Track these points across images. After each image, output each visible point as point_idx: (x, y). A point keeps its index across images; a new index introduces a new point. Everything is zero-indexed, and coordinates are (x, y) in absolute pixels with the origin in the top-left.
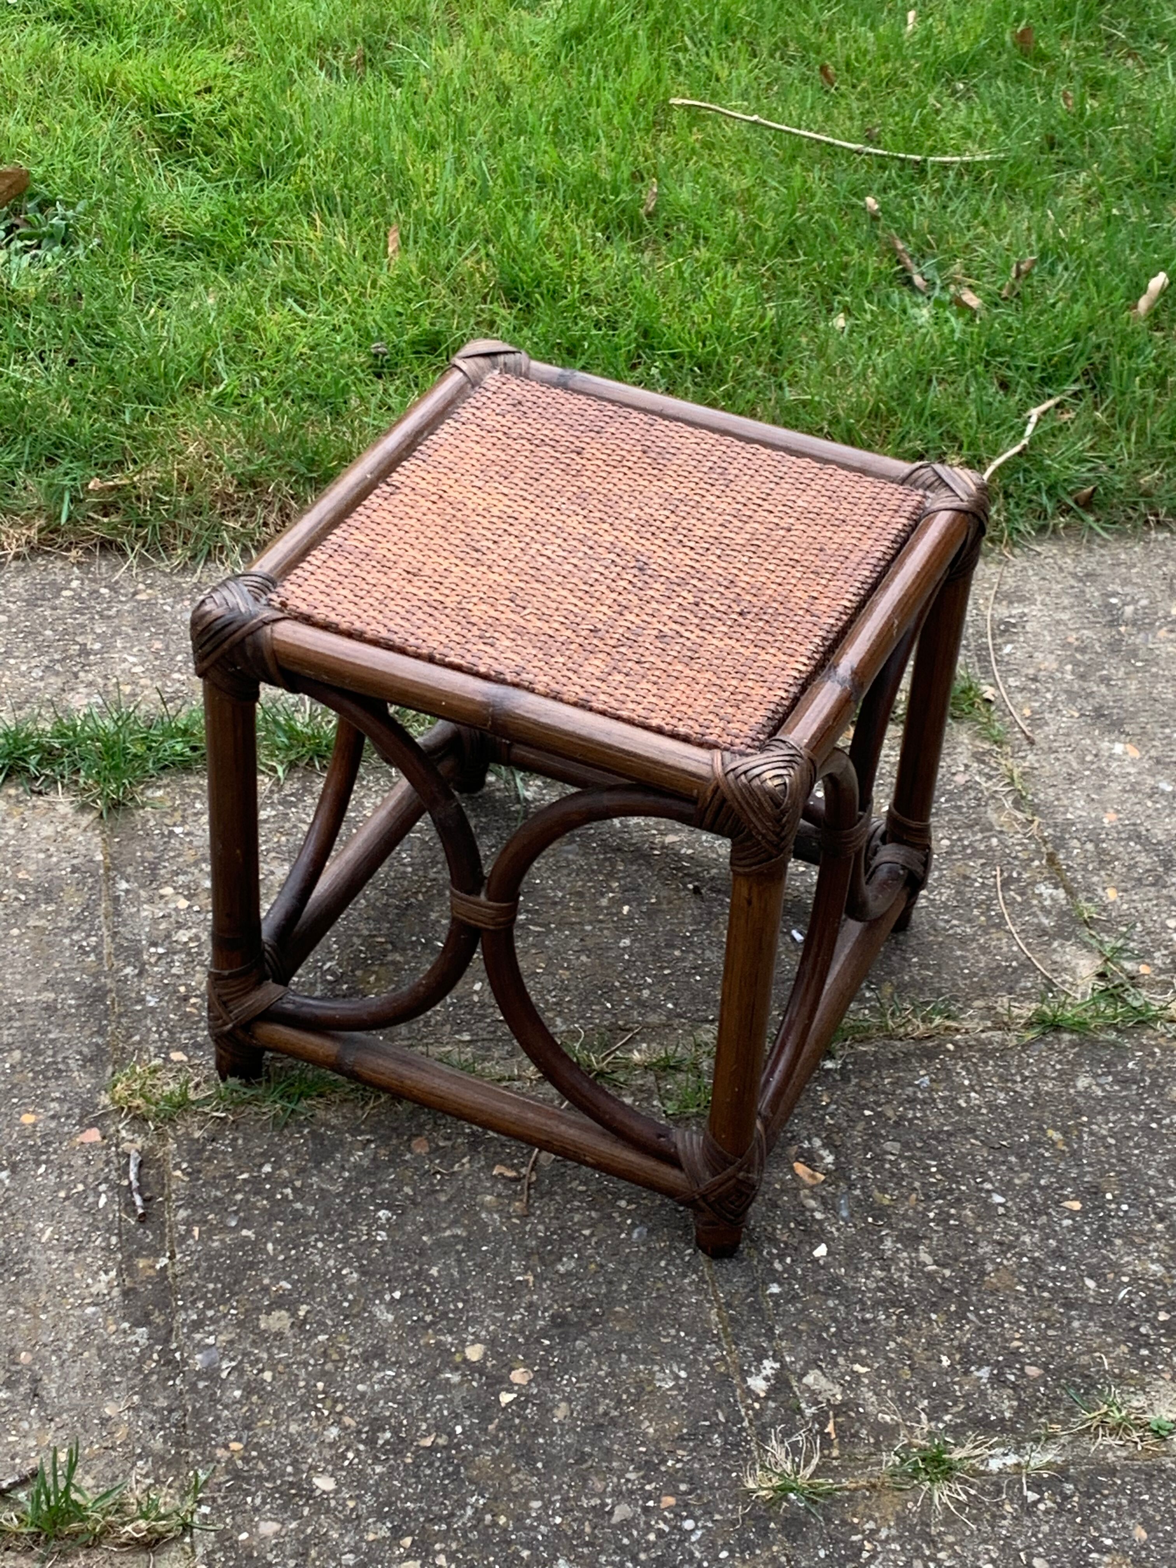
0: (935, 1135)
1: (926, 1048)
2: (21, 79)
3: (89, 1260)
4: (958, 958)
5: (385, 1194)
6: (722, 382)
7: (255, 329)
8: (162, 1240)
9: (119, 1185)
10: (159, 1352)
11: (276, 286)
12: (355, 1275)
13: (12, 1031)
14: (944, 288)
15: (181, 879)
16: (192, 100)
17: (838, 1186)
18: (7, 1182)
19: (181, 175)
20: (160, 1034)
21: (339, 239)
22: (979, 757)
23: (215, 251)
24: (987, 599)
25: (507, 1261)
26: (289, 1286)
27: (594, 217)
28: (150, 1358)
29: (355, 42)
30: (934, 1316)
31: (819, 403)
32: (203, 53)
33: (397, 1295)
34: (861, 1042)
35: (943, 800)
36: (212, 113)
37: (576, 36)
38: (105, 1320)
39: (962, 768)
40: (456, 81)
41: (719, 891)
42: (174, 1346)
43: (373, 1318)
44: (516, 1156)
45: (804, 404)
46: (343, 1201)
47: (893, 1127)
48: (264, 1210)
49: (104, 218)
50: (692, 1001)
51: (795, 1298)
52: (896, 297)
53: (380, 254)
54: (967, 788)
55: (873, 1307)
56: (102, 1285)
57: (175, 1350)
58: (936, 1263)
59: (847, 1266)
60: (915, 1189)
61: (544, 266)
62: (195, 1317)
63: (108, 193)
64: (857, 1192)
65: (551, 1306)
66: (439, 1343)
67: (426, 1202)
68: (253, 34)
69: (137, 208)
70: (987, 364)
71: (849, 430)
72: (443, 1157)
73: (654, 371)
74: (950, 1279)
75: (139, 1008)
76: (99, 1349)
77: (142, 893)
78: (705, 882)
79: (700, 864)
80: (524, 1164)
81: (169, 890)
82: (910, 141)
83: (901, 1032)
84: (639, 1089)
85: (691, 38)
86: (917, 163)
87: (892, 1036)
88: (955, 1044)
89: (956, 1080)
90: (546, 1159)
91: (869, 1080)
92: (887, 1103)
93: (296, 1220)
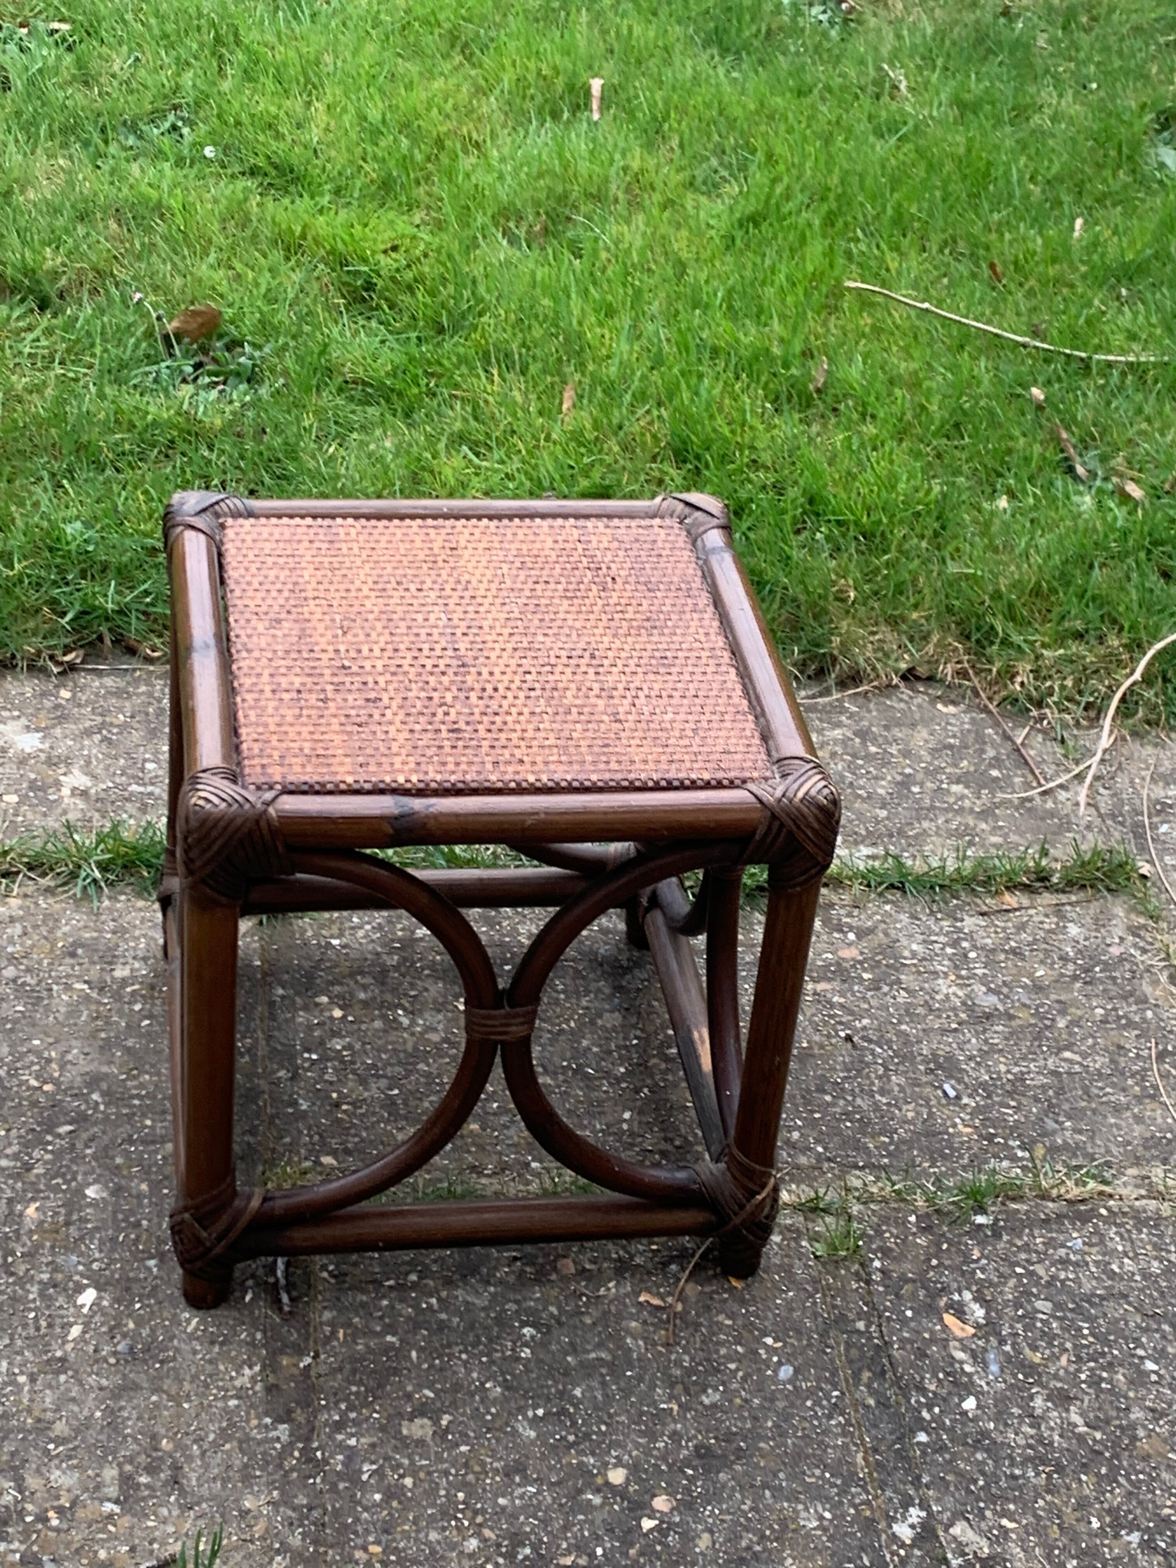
0: (1088, 1298)
1: (1079, 1212)
2: (216, 227)
3: (233, 1353)
4: (1111, 1125)
5: (532, 1312)
6: (885, 552)
7: (432, 472)
8: (307, 1339)
9: (266, 1283)
10: (301, 1451)
11: (452, 435)
12: (499, 1389)
13: (166, 1124)
14: (1106, 479)
15: (337, 988)
16: (381, 257)
17: (988, 1341)
18: (155, 1270)
19: (363, 326)
20: (311, 1137)
21: (516, 393)
22: (1134, 931)
23: (394, 398)
24: (1143, 779)
25: (652, 1387)
26: (432, 1395)
27: (764, 389)
28: (292, 1455)
29: (538, 214)
30: (1084, 1478)
31: (982, 577)
32: (391, 215)
33: (540, 1412)
34: (1014, 1199)
35: (1097, 969)
36: (398, 270)
37: (755, 219)
38: (248, 1414)
39: (1117, 940)
40: (634, 254)
41: (870, 1041)
42: (315, 1445)
43: (515, 1433)
44: (662, 1286)
45: (967, 577)
46: (488, 1316)
47: (1044, 1286)
48: (409, 1318)
49: (289, 361)
50: (842, 1146)
51: (943, 1449)
52: (1059, 483)
53: (554, 411)
54: (1121, 959)
55: (1022, 1463)
56: (246, 1379)
57: (317, 1449)
58: (1087, 1425)
59: (996, 1421)
60: (1066, 1350)
61: (714, 430)
62: (337, 1418)
63: (294, 337)
64: (1008, 1348)
65: (695, 1437)
66: (581, 1464)
67: (571, 1322)
68: (441, 199)
69: (322, 353)
70: (1149, 552)
71: (1011, 606)
72: (589, 1280)
73: (818, 536)
74: (1101, 1442)
75: (290, 1110)
76: (240, 1442)
77: (298, 1000)
78: (856, 1030)
79: (851, 1013)
80: (670, 1294)
81: (324, 999)
82: (1075, 338)
83: (1054, 1192)
84: (788, 1228)
85: (863, 230)
86: (1082, 359)
87: (1044, 1196)
88: (1109, 1209)
89: (1109, 1244)
90: (692, 1290)
91: (1020, 1238)
92: (1038, 1262)
93: (441, 1330)
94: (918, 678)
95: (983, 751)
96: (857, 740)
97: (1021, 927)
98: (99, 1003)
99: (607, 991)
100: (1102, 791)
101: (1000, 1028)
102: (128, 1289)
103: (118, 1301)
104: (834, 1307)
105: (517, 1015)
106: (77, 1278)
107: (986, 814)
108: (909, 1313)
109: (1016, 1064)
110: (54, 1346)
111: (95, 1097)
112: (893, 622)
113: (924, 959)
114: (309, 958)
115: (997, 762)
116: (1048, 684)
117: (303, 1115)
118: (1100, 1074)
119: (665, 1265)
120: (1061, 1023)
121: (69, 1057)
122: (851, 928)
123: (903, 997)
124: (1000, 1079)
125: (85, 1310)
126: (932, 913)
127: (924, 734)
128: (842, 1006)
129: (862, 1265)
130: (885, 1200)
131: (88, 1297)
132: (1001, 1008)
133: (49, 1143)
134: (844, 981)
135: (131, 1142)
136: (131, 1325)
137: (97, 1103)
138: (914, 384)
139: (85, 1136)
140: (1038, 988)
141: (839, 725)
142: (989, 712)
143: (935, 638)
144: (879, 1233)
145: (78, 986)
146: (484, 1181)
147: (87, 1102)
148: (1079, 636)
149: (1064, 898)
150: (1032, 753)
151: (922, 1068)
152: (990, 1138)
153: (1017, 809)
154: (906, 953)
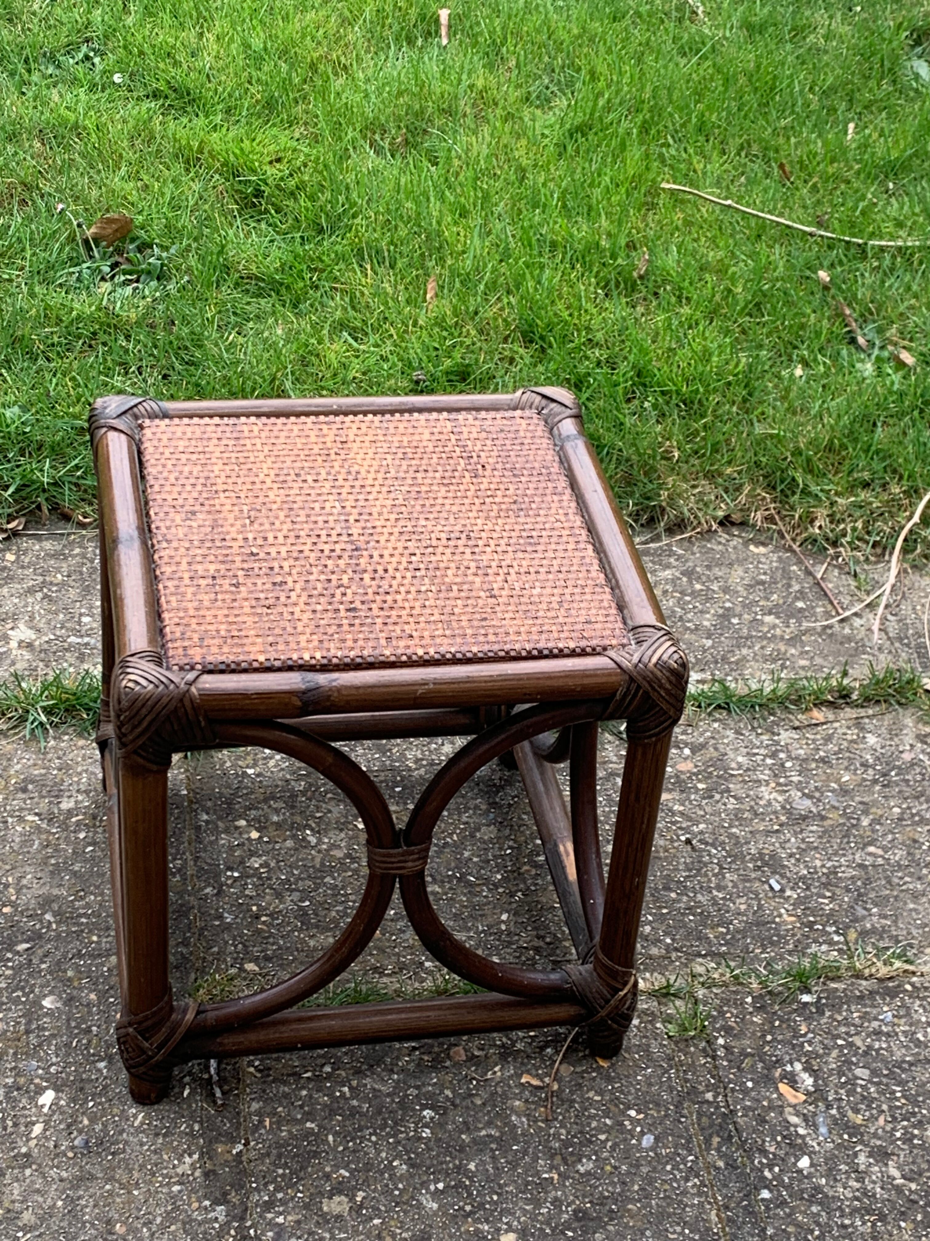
0: (899, 1065)
1: (887, 987)
2: (125, 144)
3: (175, 1143)
4: (911, 910)
5: (431, 1096)
6: (703, 416)
7: (318, 355)
8: (238, 1129)
9: (201, 1079)
10: (236, 1229)
11: (334, 322)
12: (404, 1167)
13: (110, 939)
14: (882, 348)
15: (253, 813)
16: (267, 168)
17: (817, 1106)
18: (105, 1071)
19: (254, 228)
20: (236, 946)
21: (386, 285)
22: (922, 738)
23: (283, 291)
24: (923, 605)
25: (536, 1159)
26: (347, 1174)
27: (596, 277)
28: (228, 1233)
29: (399, 127)
30: (903, 1224)
31: (784, 436)
32: (274, 131)
33: (441, 1186)
34: (833, 979)
35: (893, 773)
36: (282, 179)
37: (582, 129)
38: (189, 1198)
39: (908, 748)
40: (482, 162)
41: (707, 844)
42: (249, 1223)
43: (420, 1205)
44: (540, 1067)
45: (772, 436)
46: (393, 1101)
47: (862, 1056)
48: (325, 1105)
49: (193, 261)
50: (687, 938)
51: (783, 1204)
52: (844, 352)
53: (420, 300)
54: (913, 764)
55: (851, 1214)
56: (187, 1166)
57: (250, 1227)
58: (903, 1177)
59: (827, 1176)
60: (883, 1111)
61: (556, 314)
62: (266, 1198)
63: (196, 240)
64: (834, 1112)
65: (573, 1202)
66: (477, 1230)
67: (464, 1104)
68: (317, 116)
69: (221, 253)
70: (922, 411)
71: (809, 460)
72: (477, 1065)
73: (646, 404)
74: (915, 1192)
75: (217, 923)
76: (184, 1223)
77: (220, 824)
78: (695, 835)
79: (690, 819)
80: (548, 1075)
81: (243, 823)
82: (852, 226)
83: (867, 972)
84: (644, 1012)
85: (673, 137)
86: (859, 245)
87: (858, 975)
88: (913, 985)
89: (915, 1016)
90: (566, 1070)
91: (840, 1013)
92: (856, 1034)
93: (352, 1115)
94: (733, 524)
95: (789, 586)
96: (685, 579)
97: (828, 739)
98: (49, 832)
99: (483, 807)
100: (889, 617)
101: (815, 828)
102: (82, 1089)
103: (74, 1100)
104: (687, 1081)
105: (412, 853)
106: (37, 1081)
107: (793, 641)
108: (750, 1084)
109: (829, 859)
110: (20, 1143)
111: (48, 917)
112: (710, 476)
113: (748, 769)
114: (229, 787)
115: (801, 595)
116: (842, 526)
117: (228, 927)
118: (899, 866)
119: (542, 1048)
120: (865, 822)
121: (24, 882)
122: (686, 744)
123: (732, 804)
124: (816, 873)
125: (45, 1110)
126: (753, 728)
127: (740, 572)
128: (682, 814)
129: (708, 1042)
130: (725, 985)
131: (47, 1098)
132: (814, 810)
133: (9, 960)
134: (682, 791)
135: (79, 955)
136: (86, 1122)
137: (50, 923)
138: (721, 270)
139: (40, 952)
140: (844, 791)
141: (668, 566)
142: (793, 552)
143: (747, 489)
144: (722, 1013)
145: (30, 818)
146: (385, 980)
147: (41, 921)
148: (866, 485)
149: (862, 712)
150: (830, 586)
151: (751, 865)
152: (811, 925)
153: (820, 635)
154: (733, 765)
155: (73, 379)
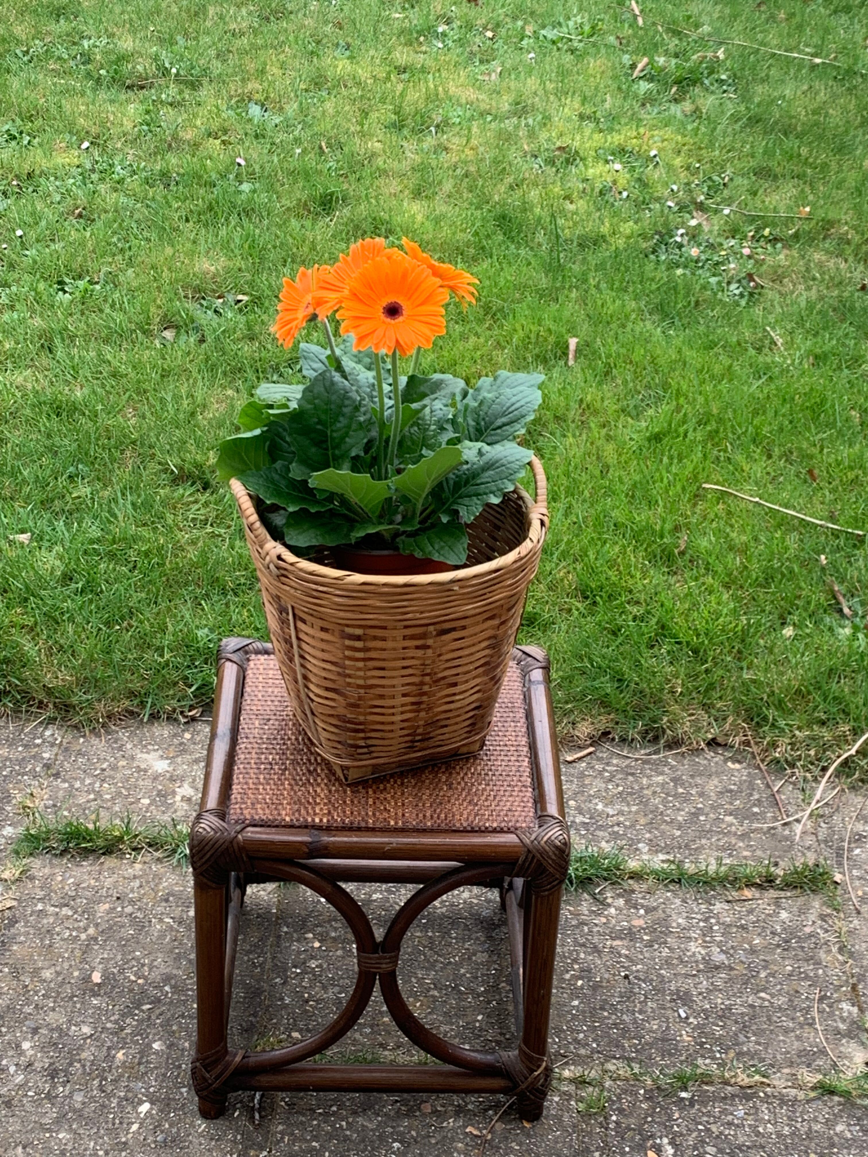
0: (740, 1147)
1: (746, 1093)
3: (222, 1147)
4: (780, 1041)
5: (401, 1134)
6: (705, 663)
8: (266, 1141)
9: (248, 1106)
14: (863, 617)
15: (319, 929)
18: (185, 1094)
20: (288, 1020)
22: (823, 917)
24: (851, 818)
27: (645, 551)
31: (764, 682)
34: (707, 1084)
35: (794, 941)
39: (810, 923)
41: (639, 979)
44: (481, 1123)
45: (754, 681)
46: (374, 1134)
47: (714, 1138)
48: (327, 1133)
50: (609, 1044)
52: (827, 620)
54: (810, 935)
61: (607, 578)
67: (423, 1141)
71: (780, 701)
72: (438, 1117)
73: (663, 651)
75: (279, 1003)
77: (295, 935)
78: (632, 972)
79: (632, 961)
80: (485, 1128)
81: (310, 935)
82: (855, 521)
83: (733, 1081)
84: (565, 1093)
86: (859, 536)
87: (726, 1083)
88: (765, 1093)
89: (761, 1115)
90: (499, 1127)
91: (705, 1107)
92: (714, 1123)
93: (345, 1141)
94: (719, 745)
95: (751, 795)
96: (672, 784)
97: (751, 912)
98: (178, 931)
99: (482, 939)
100: (822, 825)
101: (723, 975)
102: (168, 1105)
103: (161, 1111)
104: (583, 1142)
105: (385, 958)
106: (140, 1096)
107: (744, 836)
108: (627, 1149)
109: (729, 999)
110: (122, 1135)
111: (167, 988)
112: (707, 707)
113: (684, 929)
114: (306, 909)
115: (759, 803)
116: (799, 753)
117: (285, 1007)
118: (780, 1008)
119: (486, 1110)
120: (763, 975)
121: (155, 963)
122: (643, 906)
123: (665, 952)
124: (716, 1007)
125: (142, 1115)
126: (696, 899)
127: (716, 782)
128: (627, 956)
129: (605, 1118)
130: (627, 1080)
131: (145, 1108)
132: (726, 962)
133: (136, 1015)
134: (631, 940)
135: (183, 1016)
136: (167, 1126)
137: (167, 992)
138: (744, 550)
139: (158, 1012)
140: (753, 951)
141: (662, 773)
142: (760, 769)
143: (730, 719)
144: (619, 1099)
145: (167, 920)
146: (386, 1053)
147: (161, 991)
148: (823, 723)
149: (782, 894)
150: (783, 797)
151: (668, 998)
152: (702, 1044)
153: (765, 834)
154: (674, 925)
155: (249, 610)
